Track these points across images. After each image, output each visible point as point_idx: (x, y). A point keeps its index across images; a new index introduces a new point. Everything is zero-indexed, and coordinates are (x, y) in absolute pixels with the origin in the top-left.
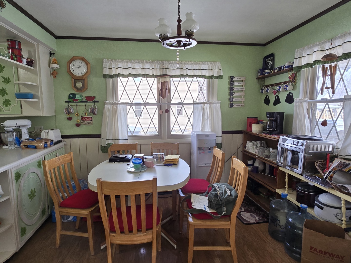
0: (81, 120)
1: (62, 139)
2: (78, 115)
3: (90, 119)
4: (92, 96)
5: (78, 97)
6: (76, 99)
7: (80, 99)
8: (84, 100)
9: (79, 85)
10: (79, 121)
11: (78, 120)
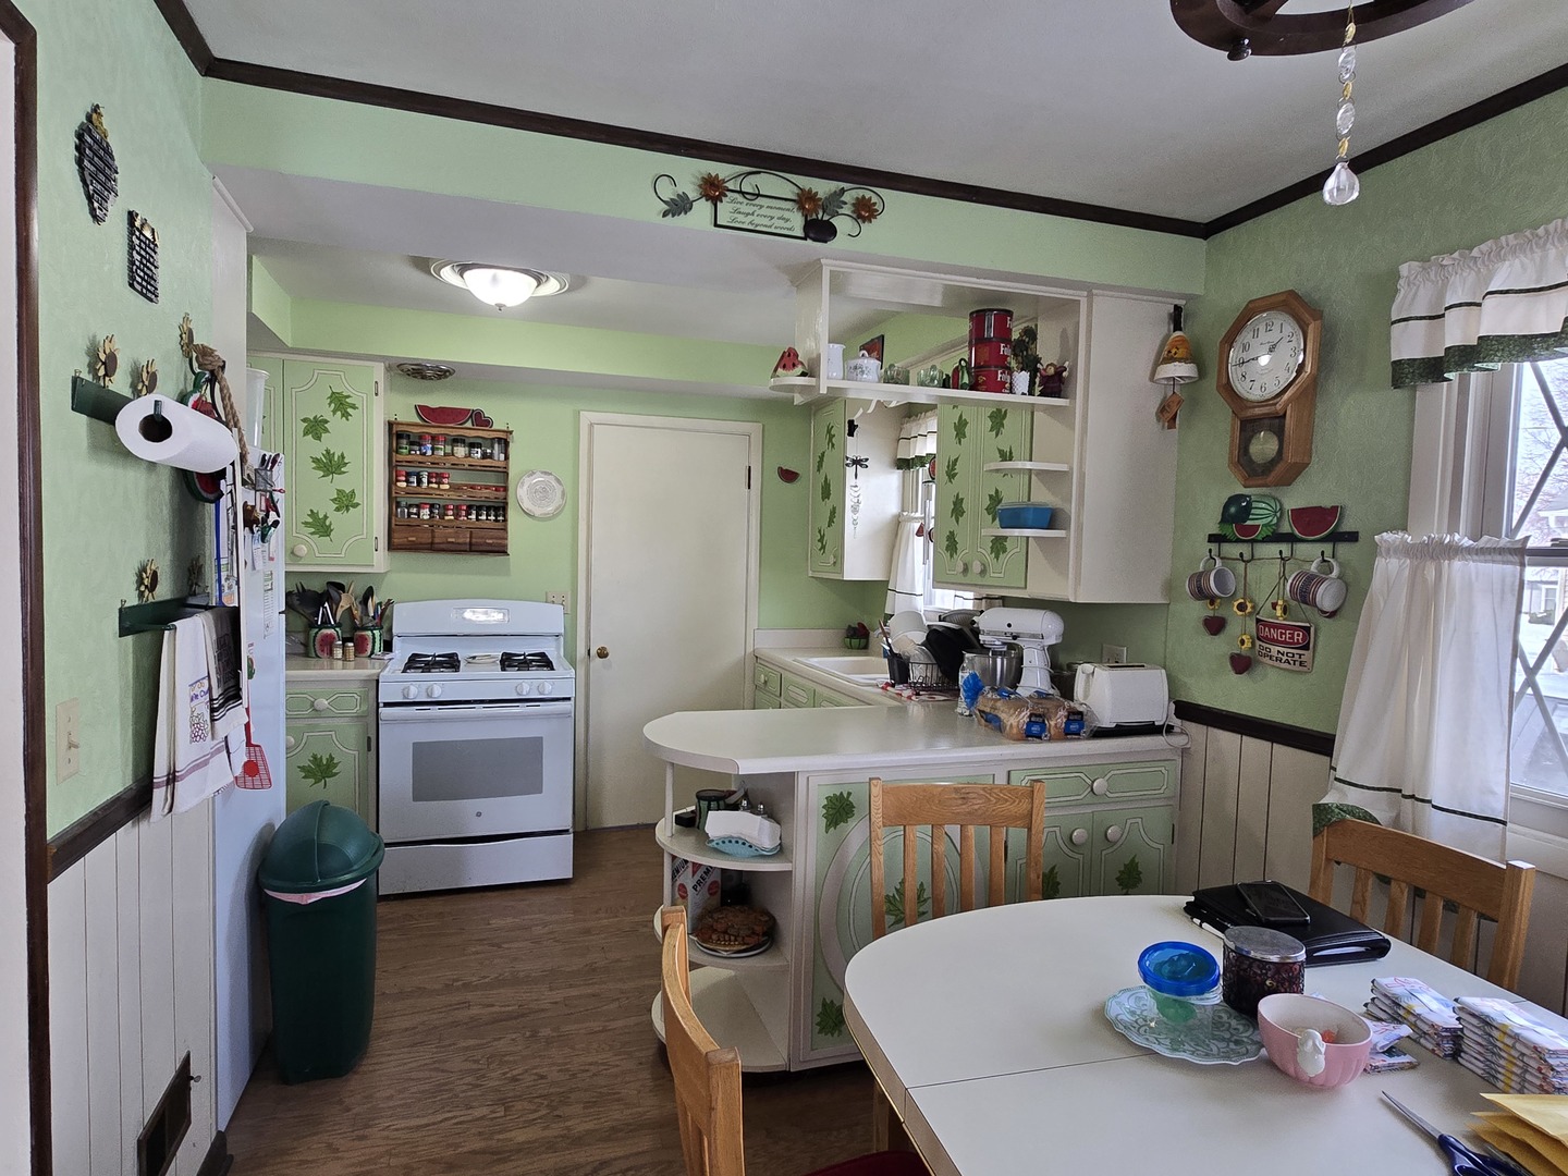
0: (1259, 639)
1: (1176, 722)
2: (1249, 610)
3: (1299, 637)
4: (1327, 503)
5: (1261, 517)
6: (1248, 523)
7: (1265, 521)
8: (1286, 527)
9: (1264, 446)
10: (1248, 644)
11: (1244, 637)
